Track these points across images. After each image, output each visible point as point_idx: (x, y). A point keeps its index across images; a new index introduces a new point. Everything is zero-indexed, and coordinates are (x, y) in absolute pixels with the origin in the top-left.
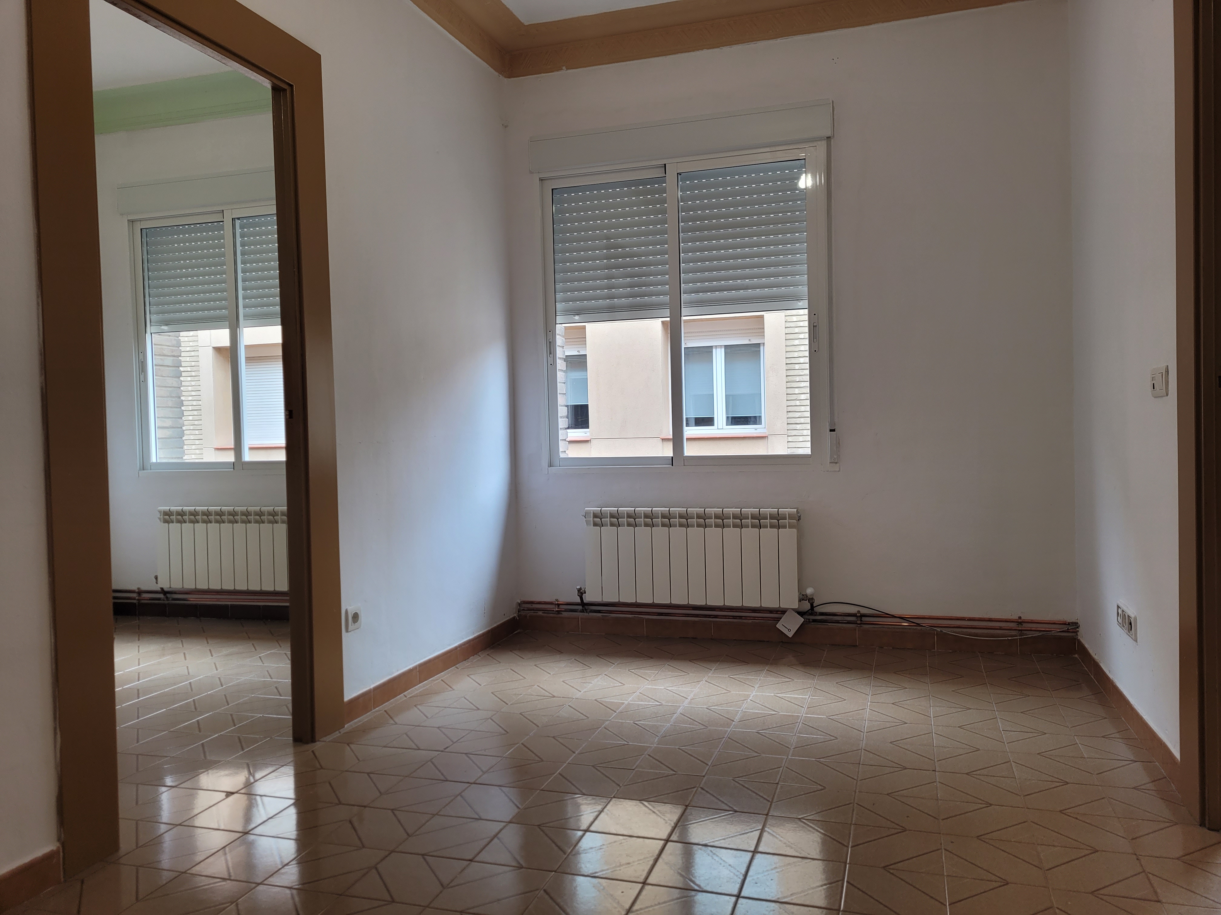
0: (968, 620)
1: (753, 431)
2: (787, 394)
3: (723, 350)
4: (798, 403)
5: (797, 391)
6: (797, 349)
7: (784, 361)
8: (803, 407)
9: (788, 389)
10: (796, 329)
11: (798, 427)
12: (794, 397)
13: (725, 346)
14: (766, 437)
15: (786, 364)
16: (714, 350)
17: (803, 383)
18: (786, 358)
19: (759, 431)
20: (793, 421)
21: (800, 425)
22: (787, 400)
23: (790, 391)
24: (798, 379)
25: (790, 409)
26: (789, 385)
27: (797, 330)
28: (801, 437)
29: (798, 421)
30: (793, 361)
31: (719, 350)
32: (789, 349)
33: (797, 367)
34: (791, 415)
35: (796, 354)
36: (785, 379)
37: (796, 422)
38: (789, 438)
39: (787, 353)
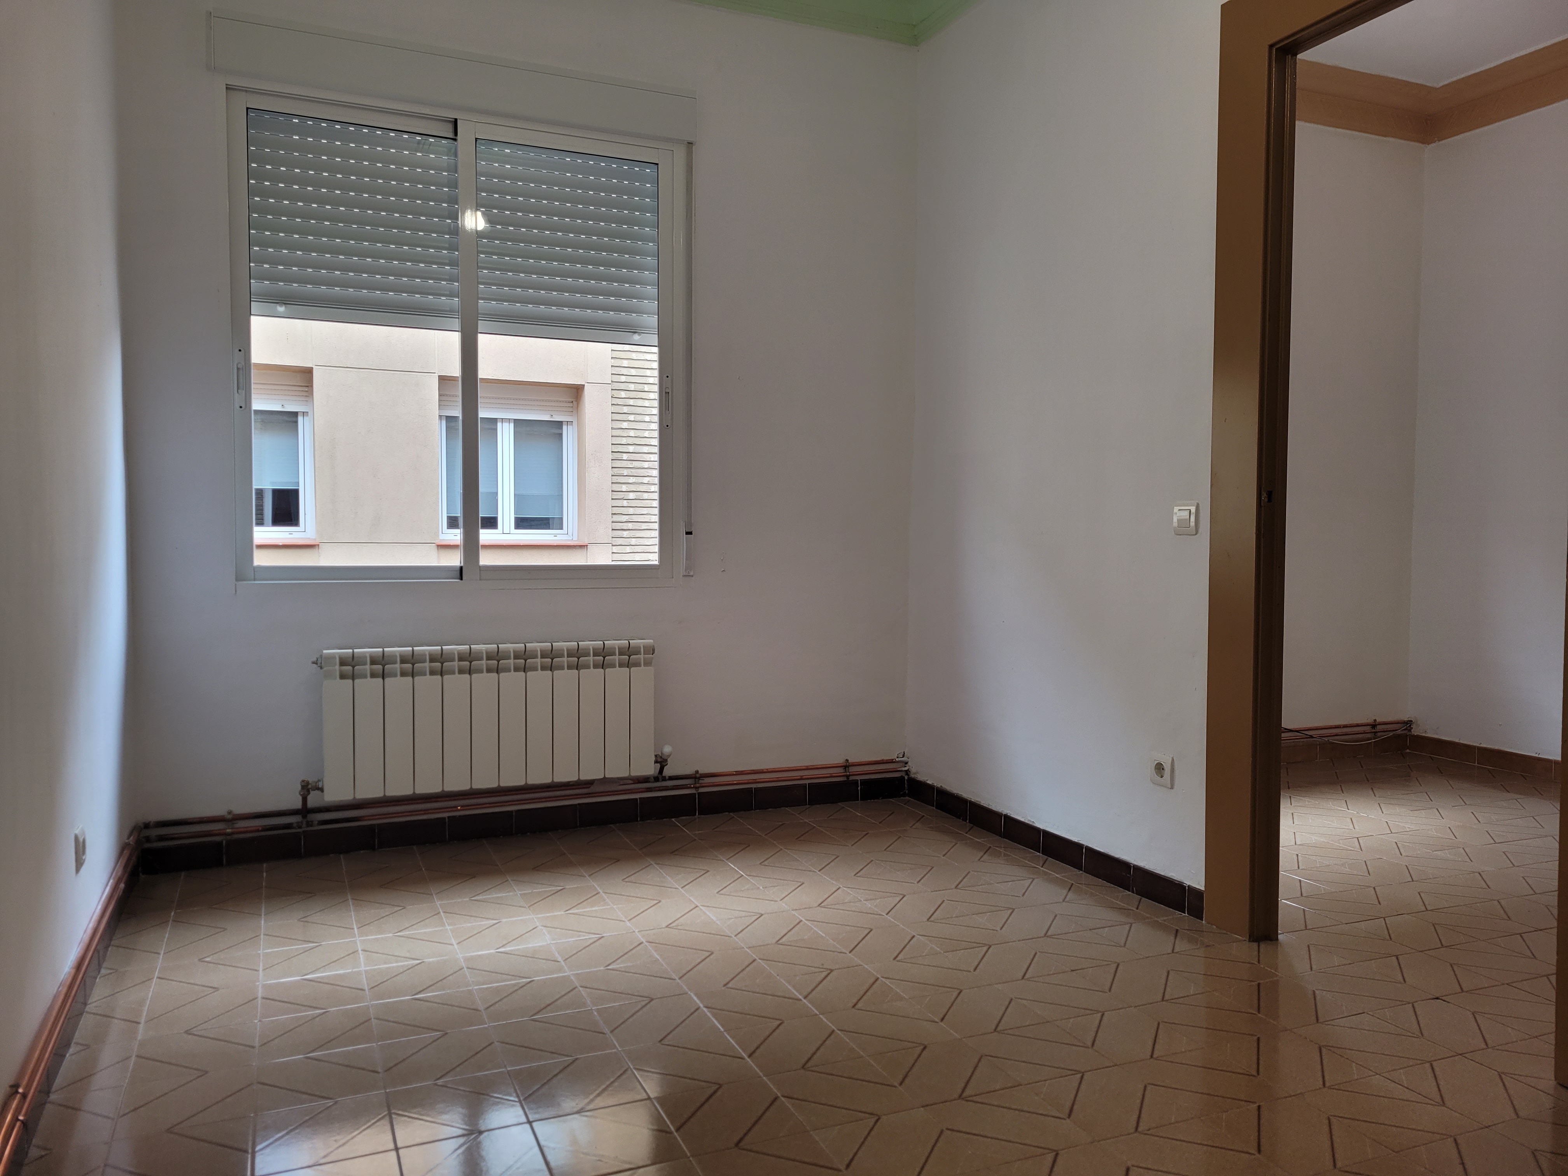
0: (1343, 727)
1: (552, 538)
2: (612, 491)
3: (512, 425)
4: (625, 503)
5: (624, 488)
6: (625, 433)
7: (610, 448)
8: (631, 509)
9: (614, 485)
10: (625, 407)
11: (625, 534)
12: (620, 495)
13: (514, 420)
14: (584, 546)
15: (612, 452)
16: (499, 425)
17: (632, 478)
18: (612, 444)
19: (559, 537)
20: (618, 526)
21: (628, 532)
22: (612, 499)
23: (616, 487)
24: (625, 472)
25: (616, 510)
26: (615, 479)
27: (625, 409)
28: (628, 547)
29: (625, 526)
30: (621, 448)
31: (506, 425)
32: (616, 433)
33: (625, 456)
34: (616, 518)
35: (624, 441)
36: (610, 472)
37: (622, 528)
38: (614, 548)
39: (613, 438)
